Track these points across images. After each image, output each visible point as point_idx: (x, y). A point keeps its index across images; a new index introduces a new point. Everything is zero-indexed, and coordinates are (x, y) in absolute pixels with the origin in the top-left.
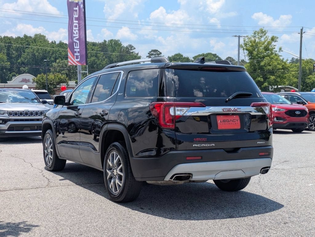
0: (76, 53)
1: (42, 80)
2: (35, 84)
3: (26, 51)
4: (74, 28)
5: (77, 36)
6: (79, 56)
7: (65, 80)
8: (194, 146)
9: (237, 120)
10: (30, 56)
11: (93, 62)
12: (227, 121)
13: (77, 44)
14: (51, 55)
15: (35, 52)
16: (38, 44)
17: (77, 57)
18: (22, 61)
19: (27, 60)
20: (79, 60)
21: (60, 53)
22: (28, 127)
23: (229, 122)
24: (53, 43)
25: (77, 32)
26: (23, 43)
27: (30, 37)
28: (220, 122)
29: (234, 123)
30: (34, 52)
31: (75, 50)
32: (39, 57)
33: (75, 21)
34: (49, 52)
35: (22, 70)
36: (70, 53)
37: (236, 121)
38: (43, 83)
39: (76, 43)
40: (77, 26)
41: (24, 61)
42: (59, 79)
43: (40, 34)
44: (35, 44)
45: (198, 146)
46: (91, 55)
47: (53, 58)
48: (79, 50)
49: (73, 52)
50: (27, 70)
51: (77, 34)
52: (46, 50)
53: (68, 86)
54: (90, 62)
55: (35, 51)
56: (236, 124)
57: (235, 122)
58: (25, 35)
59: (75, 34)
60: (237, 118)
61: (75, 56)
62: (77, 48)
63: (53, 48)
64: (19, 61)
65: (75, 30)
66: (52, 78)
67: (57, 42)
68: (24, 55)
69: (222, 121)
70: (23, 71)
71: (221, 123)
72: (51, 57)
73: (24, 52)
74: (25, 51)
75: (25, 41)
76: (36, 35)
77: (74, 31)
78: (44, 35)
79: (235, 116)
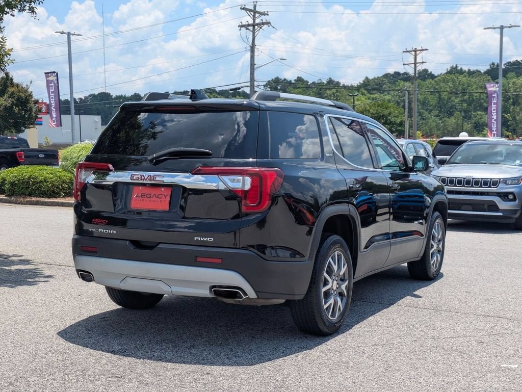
9: (165, 196)
12: (148, 196)
22: (468, 204)
23: (151, 199)
28: (136, 197)
29: (159, 200)
37: (163, 197)
56: (161, 203)
57: (161, 198)
60: (167, 192)
69: (140, 195)
71: (136, 198)
79: (163, 189)
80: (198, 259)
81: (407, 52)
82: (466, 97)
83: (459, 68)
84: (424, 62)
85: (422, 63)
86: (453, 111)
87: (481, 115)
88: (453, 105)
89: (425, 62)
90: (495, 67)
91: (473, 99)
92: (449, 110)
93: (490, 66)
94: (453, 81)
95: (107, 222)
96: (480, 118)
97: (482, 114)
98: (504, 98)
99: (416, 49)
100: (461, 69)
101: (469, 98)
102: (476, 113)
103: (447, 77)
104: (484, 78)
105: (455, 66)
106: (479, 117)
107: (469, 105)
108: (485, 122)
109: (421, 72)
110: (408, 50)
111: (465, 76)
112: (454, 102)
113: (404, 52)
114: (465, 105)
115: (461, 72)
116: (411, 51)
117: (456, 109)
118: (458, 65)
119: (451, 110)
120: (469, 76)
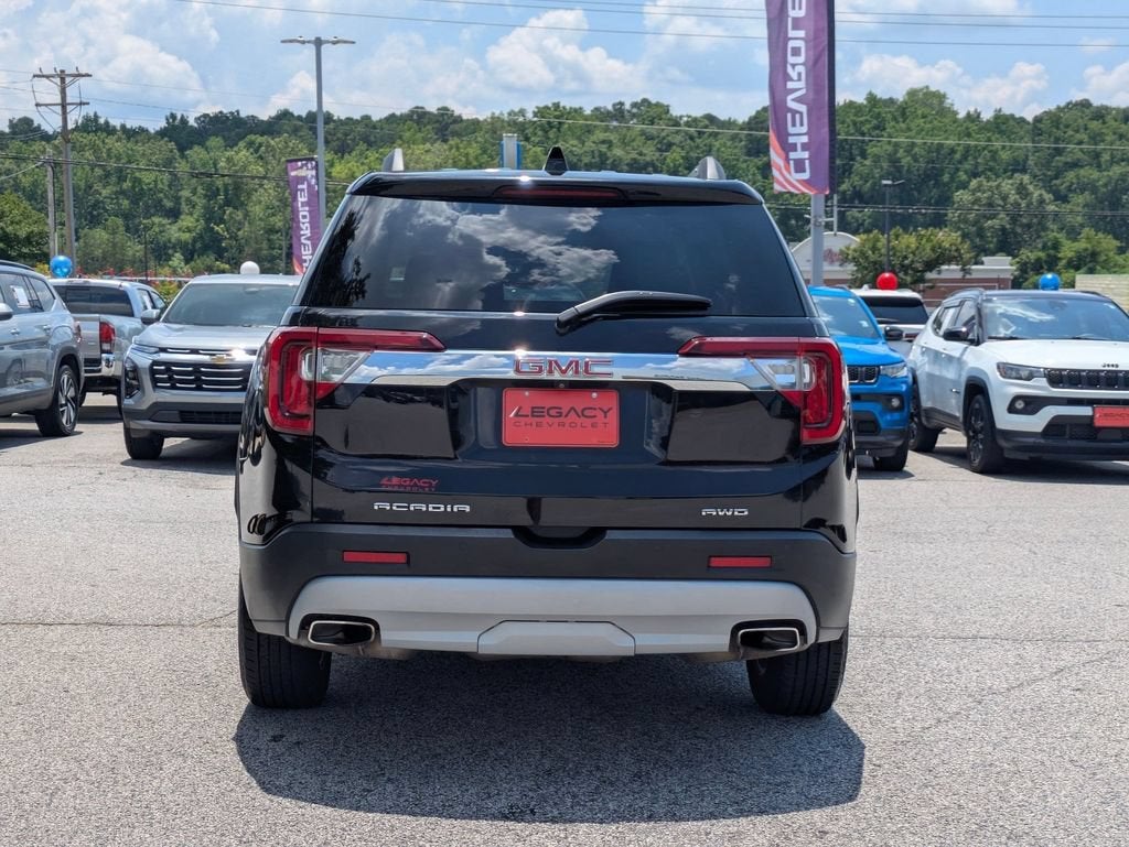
0: (796, 150)
1: (873, 253)
2: (851, 267)
3: (869, 151)
4: (791, 59)
5: (800, 89)
6: (807, 162)
7: (956, 254)
8: (376, 508)
9: (604, 412)
10: (882, 168)
11: (1116, 184)
12: (553, 412)
13: (798, 116)
14: (960, 162)
15: (901, 153)
16: (913, 126)
17: (799, 166)
18: (854, 187)
19: (870, 182)
20: (806, 176)
21: (994, 154)
23: (561, 419)
24: (973, 118)
25: (799, 74)
26: (862, 122)
27: (891, 101)
28: (516, 415)
29: (589, 421)
30: (896, 152)
31: (791, 140)
32: (916, 173)
33: (791, 33)
34: (953, 151)
35: (853, 218)
36: (777, 153)
37: (600, 414)
38: (875, 263)
39: (794, 112)
40: (799, 49)
41: (861, 186)
42: (933, 249)
43: (927, 87)
44: (903, 126)
45: (394, 508)
46: (1112, 157)
47: (966, 172)
48: (805, 139)
49: (787, 148)
50: (869, 217)
51: (799, 80)
52: (940, 146)
53: (968, 277)
54: (1105, 185)
55: (901, 151)
56: (600, 429)
57: (593, 417)
58: (870, 94)
59: (792, 80)
61: (792, 162)
62: (799, 133)
63: (969, 135)
64: (844, 187)
65: (793, 66)
66: (908, 247)
67: (987, 116)
68: (862, 166)
69: (527, 411)
70: (857, 221)
71: (517, 419)
72: (958, 170)
73: (864, 155)
74: (866, 150)
75: (868, 117)
76: (912, 93)
77: (789, 69)
78: (942, 92)
79: (595, 395)
80: (715, 562)
81: (43, 76)
82: (127, 185)
83: (102, 121)
84: (84, 104)
85: (81, 104)
86: (99, 214)
87: (161, 225)
88: (98, 202)
89: (88, 104)
90: (177, 122)
91: (142, 189)
92: (91, 213)
93: (167, 119)
94: (95, 149)
95: (434, 483)
96: (161, 232)
97: (164, 222)
98: (207, 190)
99: (62, 71)
100: (107, 123)
101: (133, 187)
102: (149, 221)
103: (81, 139)
104: (161, 146)
105: (92, 115)
106: (157, 230)
107: (135, 202)
108: (170, 242)
109: (16, 124)
110: (45, 73)
111: (119, 140)
112: (100, 194)
113: (34, 76)
114: (126, 203)
115: (108, 129)
116: (53, 76)
117: (106, 211)
118: (99, 114)
119: (95, 213)
120: (129, 139)
